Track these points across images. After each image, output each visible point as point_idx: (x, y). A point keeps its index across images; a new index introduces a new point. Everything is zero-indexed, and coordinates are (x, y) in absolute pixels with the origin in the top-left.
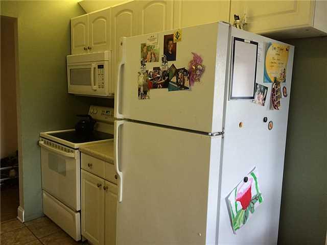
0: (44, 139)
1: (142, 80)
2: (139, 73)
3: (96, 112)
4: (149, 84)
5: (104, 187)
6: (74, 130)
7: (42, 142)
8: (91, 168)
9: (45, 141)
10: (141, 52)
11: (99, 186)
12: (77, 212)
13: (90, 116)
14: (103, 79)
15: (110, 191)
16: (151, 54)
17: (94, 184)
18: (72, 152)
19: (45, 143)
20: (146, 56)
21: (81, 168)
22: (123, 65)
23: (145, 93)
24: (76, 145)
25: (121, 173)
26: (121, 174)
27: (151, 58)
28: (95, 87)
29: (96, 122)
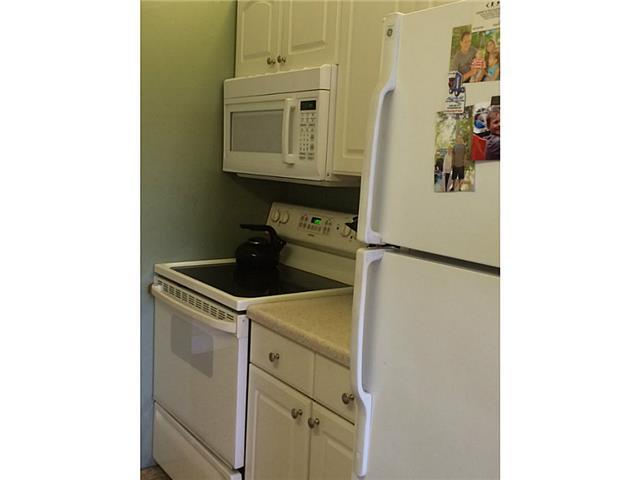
0: (163, 281)
1: (448, 135)
2: (442, 115)
3: (286, 220)
4: (473, 145)
5: (310, 420)
6: (233, 260)
7: (158, 288)
8: (276, 366)
9: (165, 286)
10: (453, 52)
11: (296, 414)
12: (234, 471)
13: (270, 229)
14: (312, 137)
15: (325, 433)
16: (487, 58)
17: (284, 407)
18: (231, 318)
19: (166, 290)
20: (469, 64)
21: (249, 362)
22: (390, 94)
23: (459, 172)
24: (241, 303)
25: (368, 395)
26: (366, 398)
27: (486, 70)
28: (291, 158)
29: (285, 243)
